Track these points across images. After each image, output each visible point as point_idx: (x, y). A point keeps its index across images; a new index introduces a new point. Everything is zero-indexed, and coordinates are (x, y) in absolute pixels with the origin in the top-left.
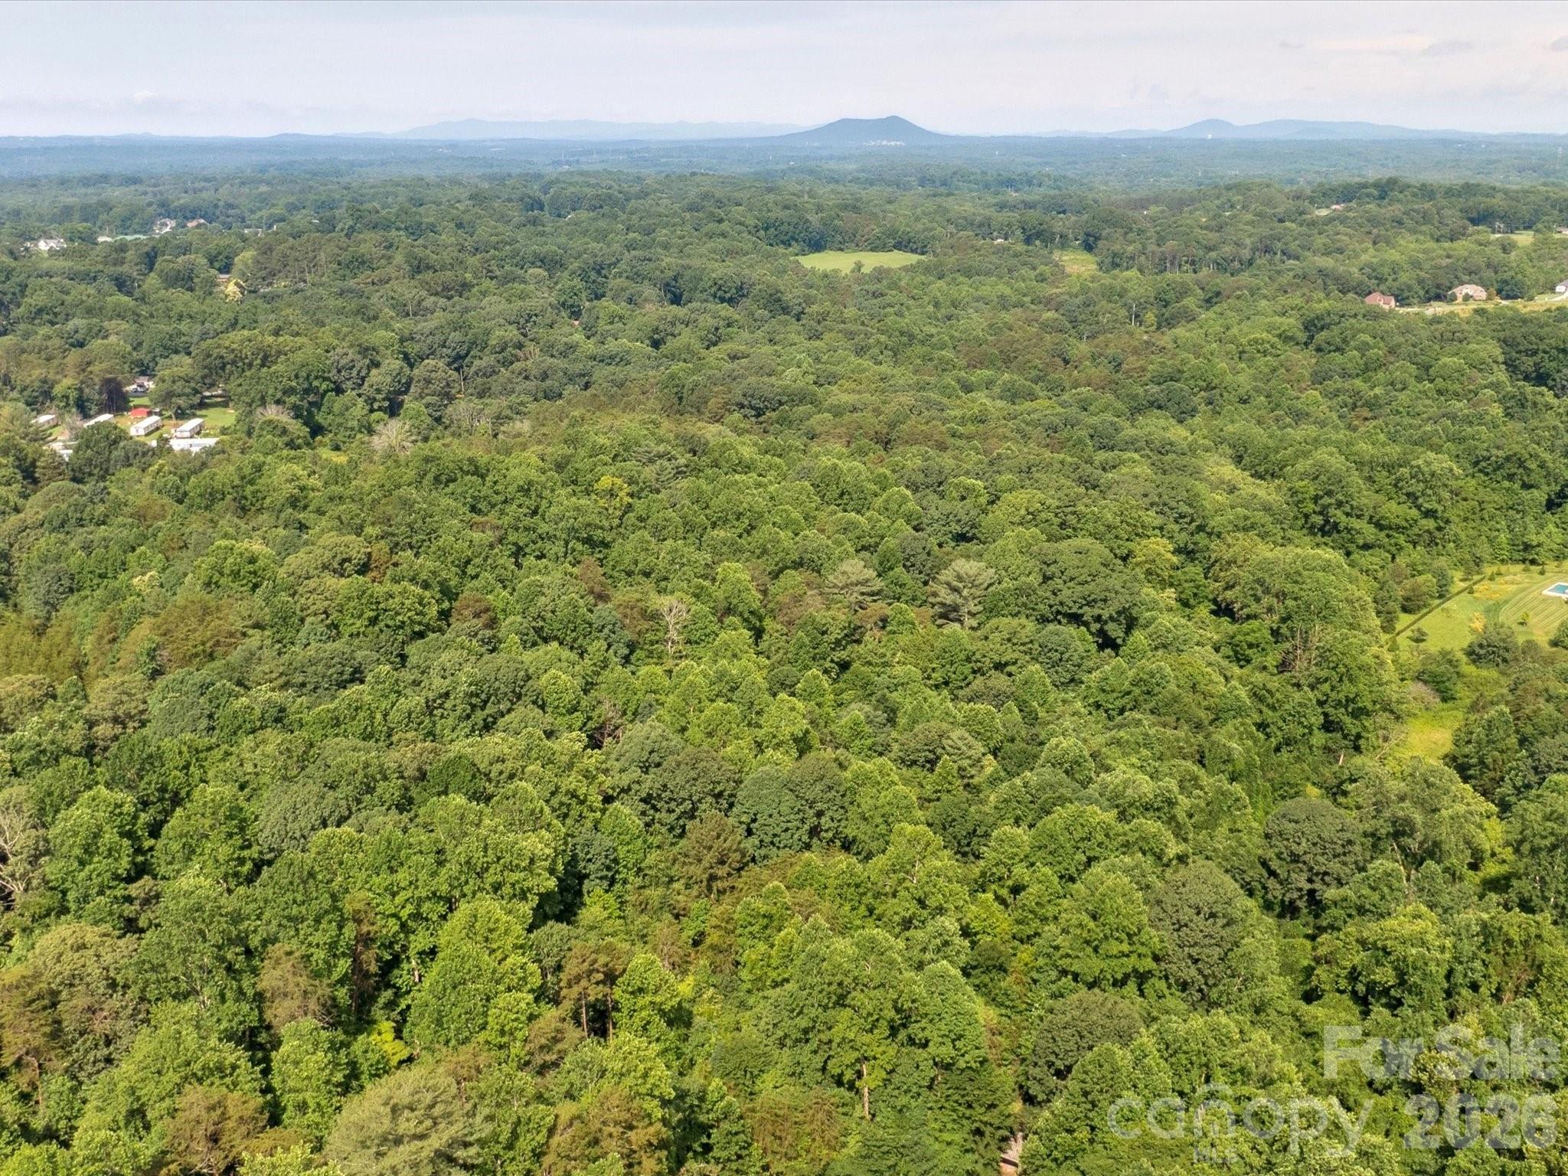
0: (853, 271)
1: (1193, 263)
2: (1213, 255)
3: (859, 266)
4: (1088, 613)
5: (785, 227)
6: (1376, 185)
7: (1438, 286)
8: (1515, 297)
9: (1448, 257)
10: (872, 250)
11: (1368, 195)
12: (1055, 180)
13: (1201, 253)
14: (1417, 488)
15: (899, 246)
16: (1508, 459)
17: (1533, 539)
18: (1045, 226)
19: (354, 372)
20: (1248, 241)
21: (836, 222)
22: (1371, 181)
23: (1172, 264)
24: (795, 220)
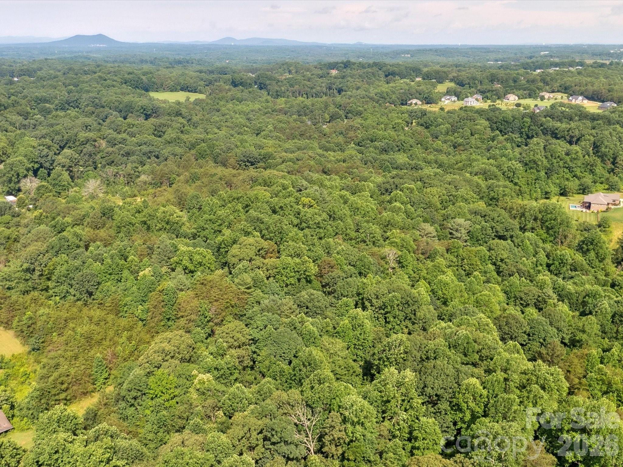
0: (185, 101)
1: (307, 94)
2: (314, 90)
3: (188, 99)
5: (132, 82)
6: (342, 63)
7: (402, 100)
8: (431, 103)
9: (401, 89)
10: (171, 91)
11: (340, 67)
12: (198, 61)
13: (309, 89)
15: (182, 89)
18: (243, 80)
19: (49, 157)
20: (323, 85)
21: (153, 79)
22: (340, 61)
23: (299, 94)
24: (137, 79)
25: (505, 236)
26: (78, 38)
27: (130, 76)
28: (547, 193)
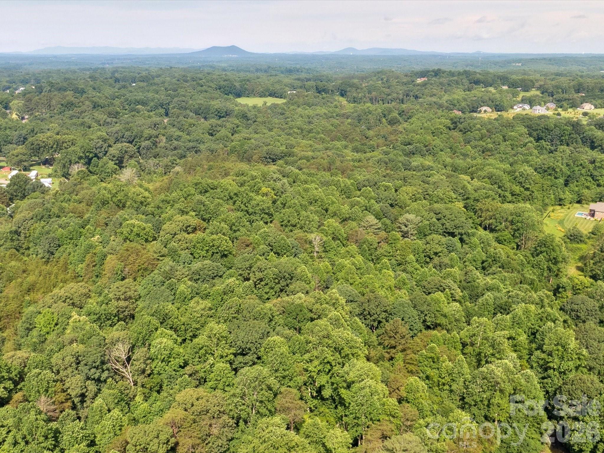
0: (263, 105)
1: (383, 100)
2: (390, 97)
3: (265, 103)
4: (456, 231)
5: (226, 88)
6: (433, 71)
7: (473, 108)
8: (501, 111)
9: (475, 97)
10: (260, 97)
11: (431, 75)
12: (307, 70)
13: (385, 96)
14: (522, 180)
15: (270, 95)
16: (548, 168)
17: (562, 196)
18: (326, 87)
20: (401, 92)
21: (245, 86)
22: (431, 69)
23: (375, 101)
24: (230, 85)
25: (454, 233)
26: (214, 49)
27: (225, 83)
28: (561, 200)
